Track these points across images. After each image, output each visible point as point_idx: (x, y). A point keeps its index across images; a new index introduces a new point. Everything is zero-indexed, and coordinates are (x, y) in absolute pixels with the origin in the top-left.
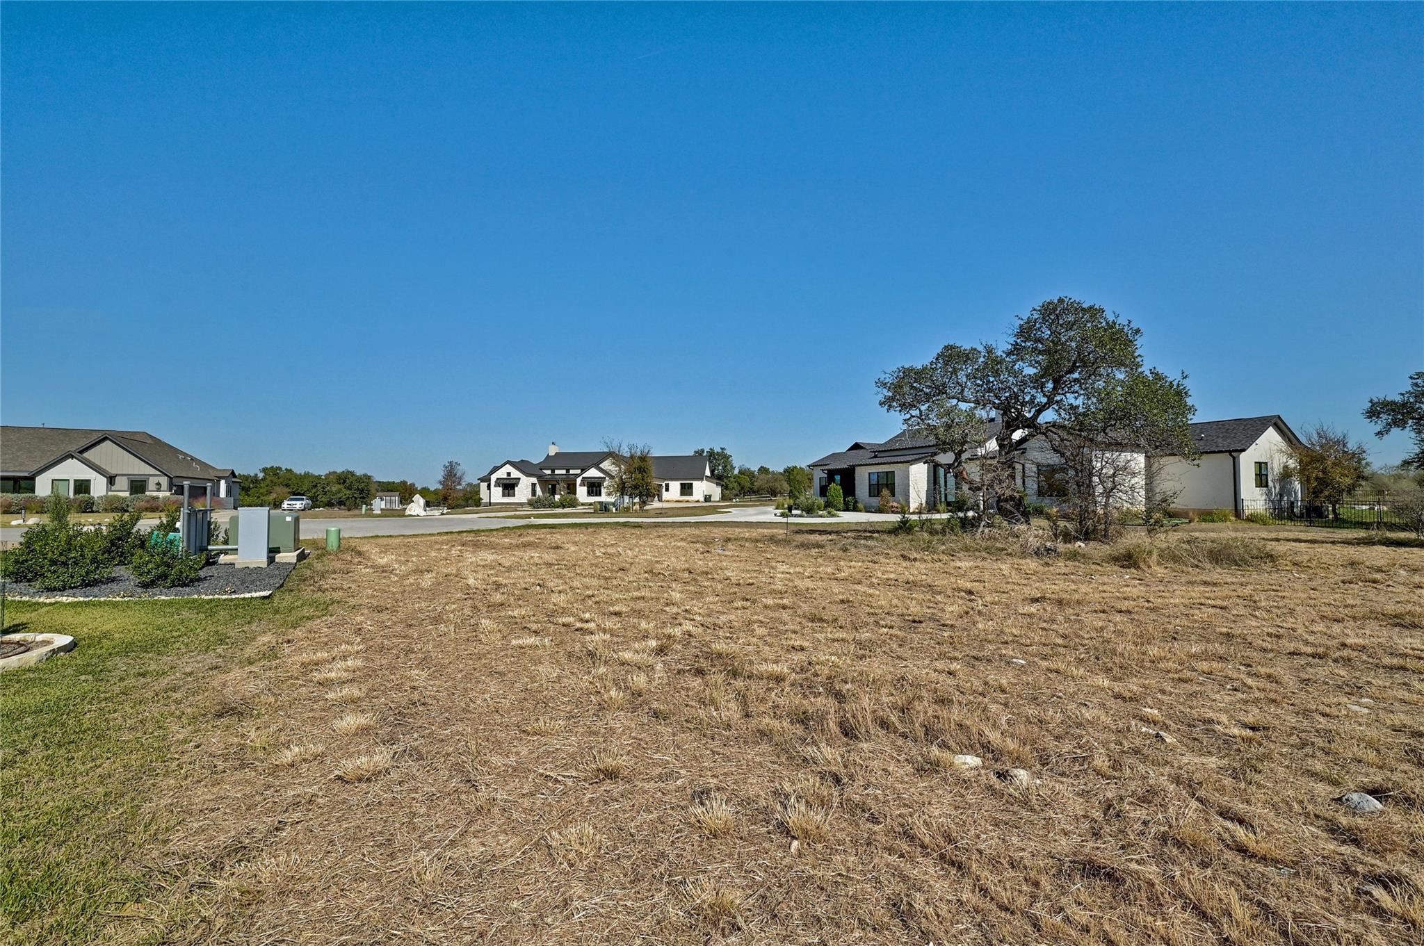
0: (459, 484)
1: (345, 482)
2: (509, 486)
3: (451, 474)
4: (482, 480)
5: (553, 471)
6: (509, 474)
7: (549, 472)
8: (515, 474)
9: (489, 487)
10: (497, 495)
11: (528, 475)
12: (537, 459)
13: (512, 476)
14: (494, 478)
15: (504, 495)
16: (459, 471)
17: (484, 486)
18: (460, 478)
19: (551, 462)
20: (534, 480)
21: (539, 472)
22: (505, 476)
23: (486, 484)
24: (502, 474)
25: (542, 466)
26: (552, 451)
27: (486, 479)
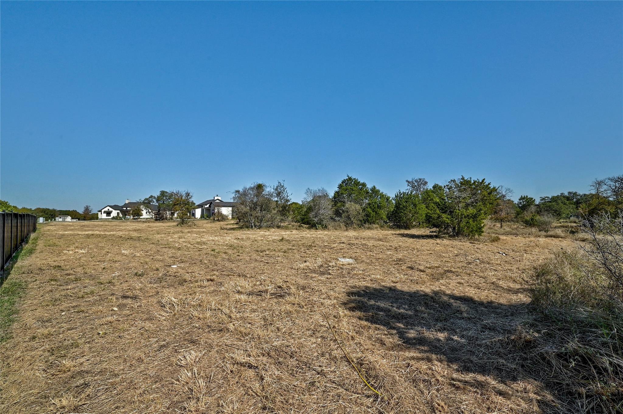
0: (90, 212)
1: (45, 212)
2: (108, 213)
3: (87, 209)
4: (99, 211)
5: (127, 208)
6: (108, 209)
7: (125, 209)
8: (111, 209)
9: (101, 214)
10: (104, 216)
11: (115, 210)
12: (121, 204)
13: (110, 210)
14: (103, 211)
15: (107, 216)
16: (90, 209)
17: (99, 213)
18: (91, 211)
19: (126, 205)
20: (119, 211)
21: (121, 209)
22: (107, 210)
23: (100, 213)
24: (106, 209)
25: (122, 207)
26: (127, 202)
27: (100, 211)
